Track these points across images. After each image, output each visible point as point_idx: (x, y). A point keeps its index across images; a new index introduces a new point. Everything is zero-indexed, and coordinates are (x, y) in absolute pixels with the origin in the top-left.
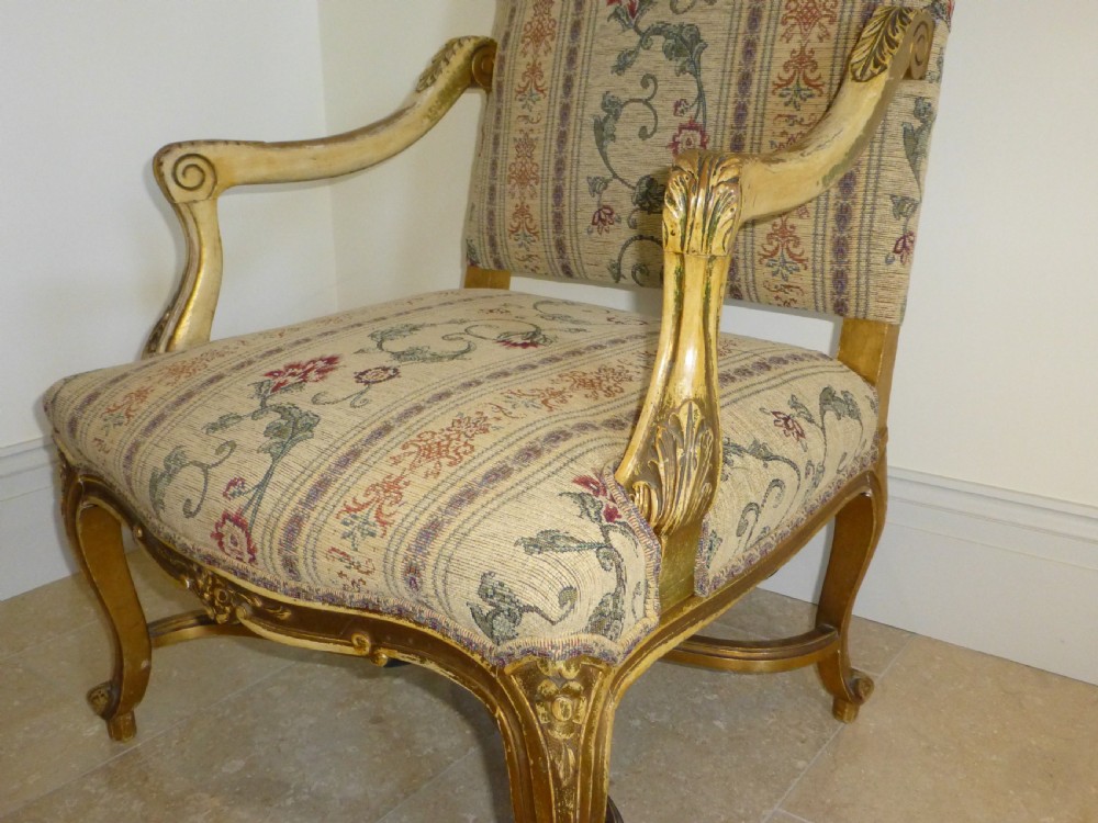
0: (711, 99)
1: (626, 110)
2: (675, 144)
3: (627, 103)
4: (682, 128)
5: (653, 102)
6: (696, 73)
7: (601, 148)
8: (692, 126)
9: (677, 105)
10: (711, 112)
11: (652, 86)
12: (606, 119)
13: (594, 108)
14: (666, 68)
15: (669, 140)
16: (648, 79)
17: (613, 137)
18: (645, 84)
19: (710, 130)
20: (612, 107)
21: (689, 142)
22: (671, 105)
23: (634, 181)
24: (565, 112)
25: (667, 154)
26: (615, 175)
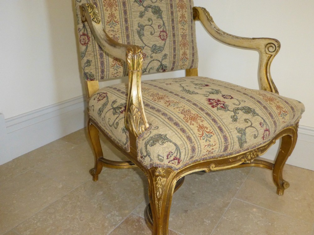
0: (166, 24)
1: (145, 28)
2: (160, 36)
3: (145, 26)
4: (161, 32)
5: (152, 25)
6: (162, 18)
7: (140, 38)
8: (163, 31)
9: (159, 26)
10: (167, 28)
11: (151, 22)
12: (140, 30)
13: (136, 27)
14: (154, 17)
15: (158, 35)
16: (149, 20)
17: (143, 35)
19: (167, 32)
20: (141, 27)
21: (163, 35)
22: (157, 26)
23: (151, 46)
24: (127, 29)
25: (159, 39)
26: (146, 45)
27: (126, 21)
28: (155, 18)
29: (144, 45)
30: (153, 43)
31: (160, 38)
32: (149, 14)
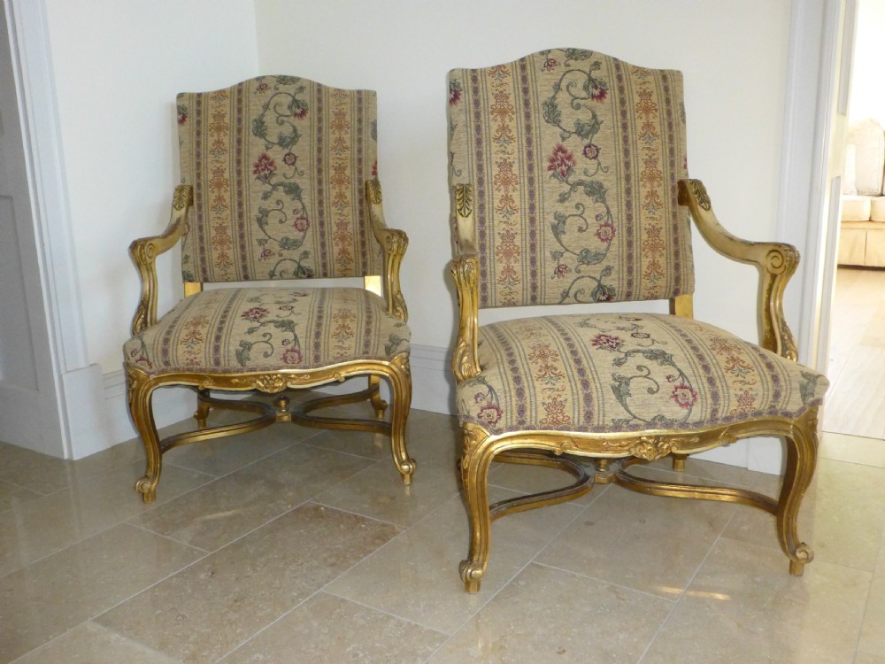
0: (308, 209)
1: (271, 213)
2: (296, 225)
4: (298, 219)
6: (300, 199)
8: (302, 218)
9: (294, 211)
10: (309, 213)
11: (281, 205)
13: (255, 213)
14: (287, 199)
15: (293, 223)
16: (278, 202)
17: (267, 223)
18: (278, 204)
19: (310, 219)
22: (291, 211)
24: (241, 215)
25: (294, 228)
26: (270, 237)
27: (240, 204)
28: (289, 200)
29: (267, 238)
30: (283, 235)
31: (297, 228)
32: (280, 194)
